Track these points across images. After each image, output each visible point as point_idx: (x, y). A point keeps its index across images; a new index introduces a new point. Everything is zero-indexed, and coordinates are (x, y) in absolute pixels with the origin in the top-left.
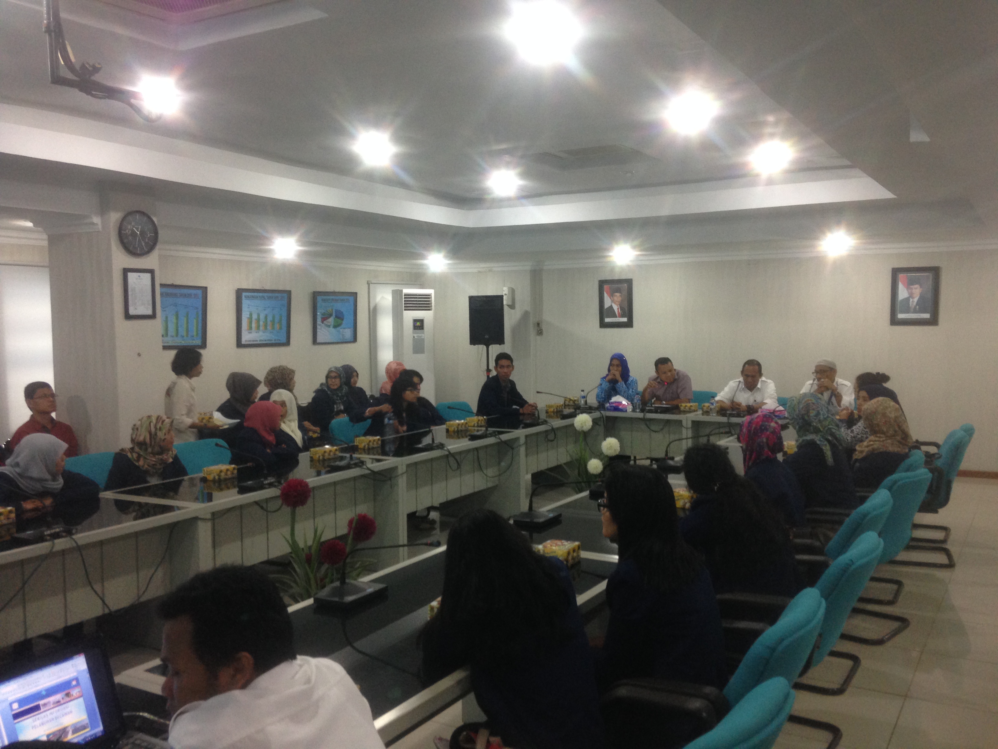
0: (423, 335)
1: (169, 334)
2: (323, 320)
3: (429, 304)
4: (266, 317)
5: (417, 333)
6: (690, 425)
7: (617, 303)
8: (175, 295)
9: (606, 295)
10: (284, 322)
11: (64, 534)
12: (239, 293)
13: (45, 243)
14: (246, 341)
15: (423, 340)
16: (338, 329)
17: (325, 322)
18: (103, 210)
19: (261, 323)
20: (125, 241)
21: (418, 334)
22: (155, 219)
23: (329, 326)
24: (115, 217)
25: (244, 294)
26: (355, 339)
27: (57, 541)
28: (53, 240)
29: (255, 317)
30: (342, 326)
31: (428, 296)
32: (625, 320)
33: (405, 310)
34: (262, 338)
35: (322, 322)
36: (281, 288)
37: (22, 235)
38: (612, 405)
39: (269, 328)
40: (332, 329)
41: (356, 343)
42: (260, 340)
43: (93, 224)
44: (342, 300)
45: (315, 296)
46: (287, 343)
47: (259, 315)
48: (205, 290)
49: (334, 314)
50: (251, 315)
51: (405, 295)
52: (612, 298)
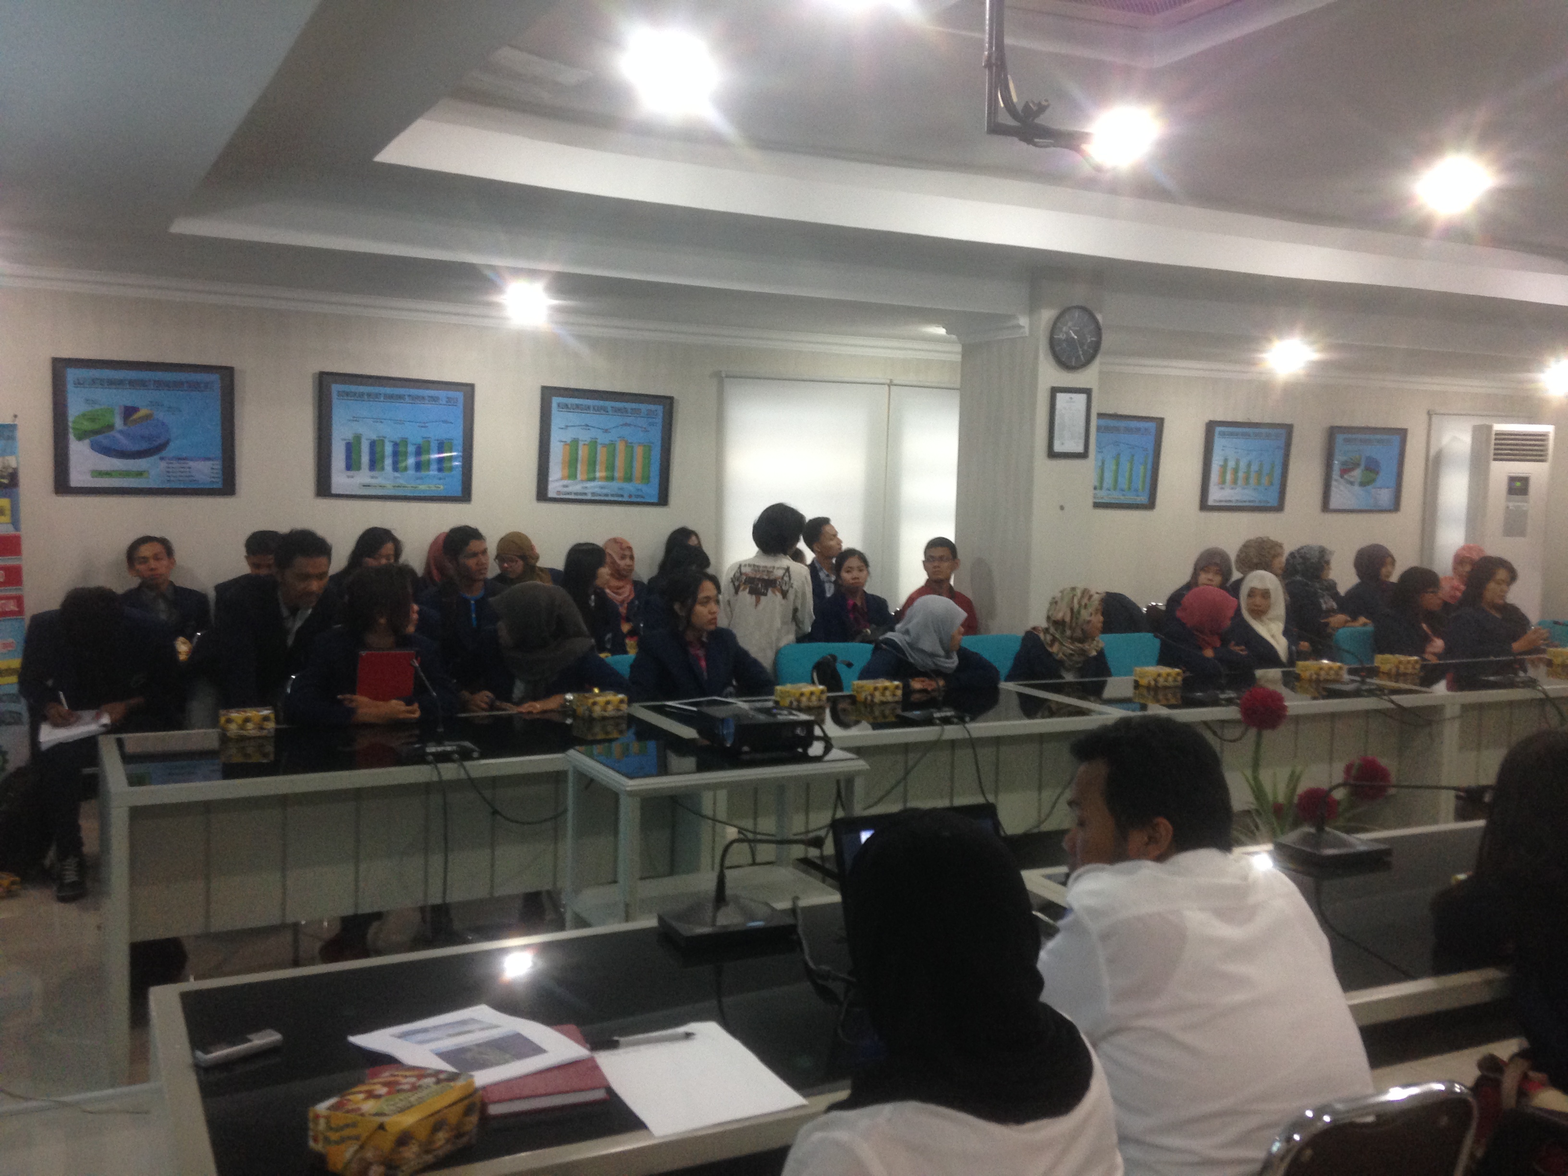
0: (1525, 504)
1: (1105, 485)
2: (1344, 471)
3: (1542, 451)
4: (1249, 465)
8: (1117, 429)
10: (1278, 475)
12: (1211, 427)
13: (958, 358)
14: (1215, 501)
15: (1525, 514)
16: (1369, 487)
17: (1346, 476)
18: (1033, 306)
19: (1241, 474)
20: (1057, 349)
21: (1516, 502)
22: (1099, 317)
23: (1352, 483)
24: (1047, 315)
25: (1218, 429)
26: (1396, 506)
27: (948, 728)
28: (968, 352)
29: (1231, 464)
30: (1378, 483)
31: (1542, 438)
33: (1495, 460)
34: (1238, 498)
35: (1342, 477)
36: (1278, 421)
37: (932, 346)
39: (1253, 481)
40: (1356, 488)
41: (1399, 513)
42: (1237, 501)
43: (1020, 327)
44: (1379, 441)
45: (1333, 432)
46: (1279, 507)
47: (1238, 462)
48: (1160, 422)
49: (1362, 467)
50: (1226, 460)
51: (1496, 434)
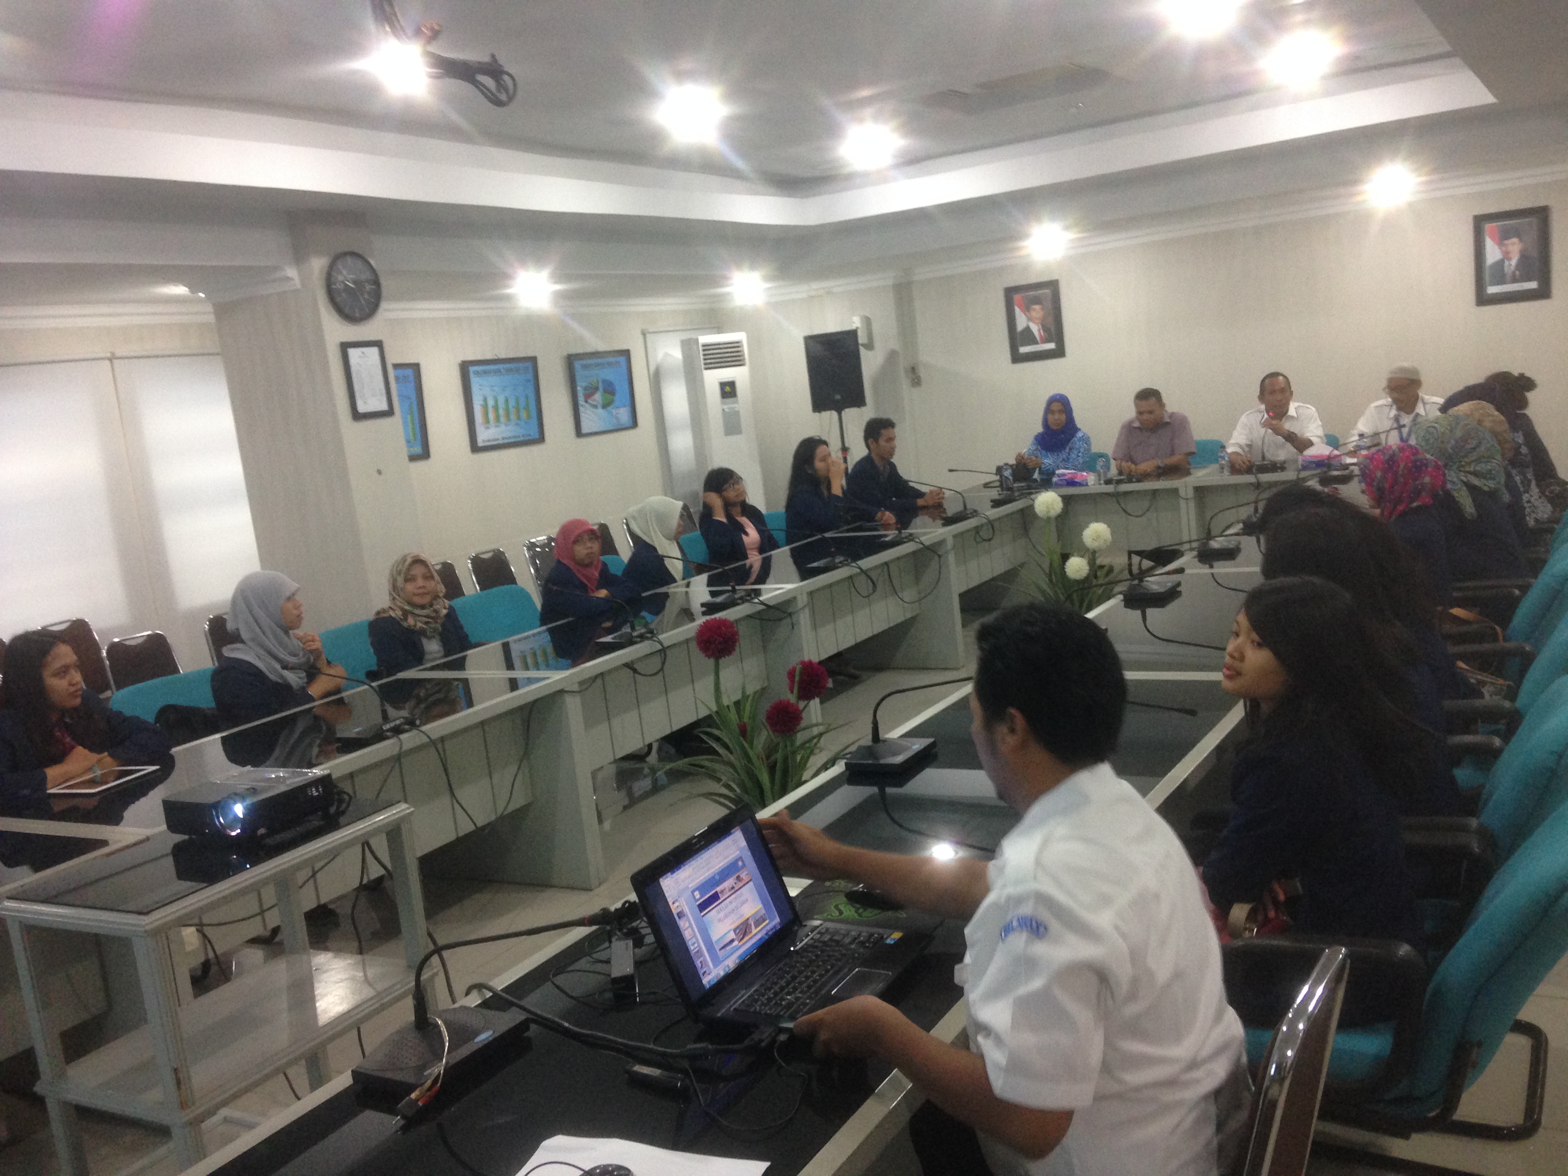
0: (736, 405)
2: (587, 397)
3: (739, 356)
4: (507, 401)
5: (728, 403)
6: (1191, 493)
7: (1037, 321)
9: (1017, 310)
10: (533, 407)
11: (407, 727)
12: (465, 367)
13: (211, 318)
14: (484, 441)
15: (737, 413)
16: (609, 408)
17: (589, 401)
18: (299, 256)
19: (501, 412)
20: (338, 300)
21: (729, 405)
22: (372, 262)
23: (595, 407)
24: (318, 264)
25: (472, 369)
26: (634, 423)
27: (403, 736)
28: (223, 311)
29: (491, 403)
30: (617, 403)
31: (737, 345)
32: (1051, 346)
33: (706, 369)
34: (504, 435)
35: (586, 402)
36: (521, 354)
38: (1062, 478)
39: (513, 417)
40: (600, 411)
41: (637, 429)
42: (503, 438)
43: (288, 279)
44: (610, 364)
45: (571, 361)
46: (541, 439)
47: (496, 401)
48: (416, 367)
49: (601, 389)
50: (485, 400)
51: (703, 346)
52: (1027, 313)
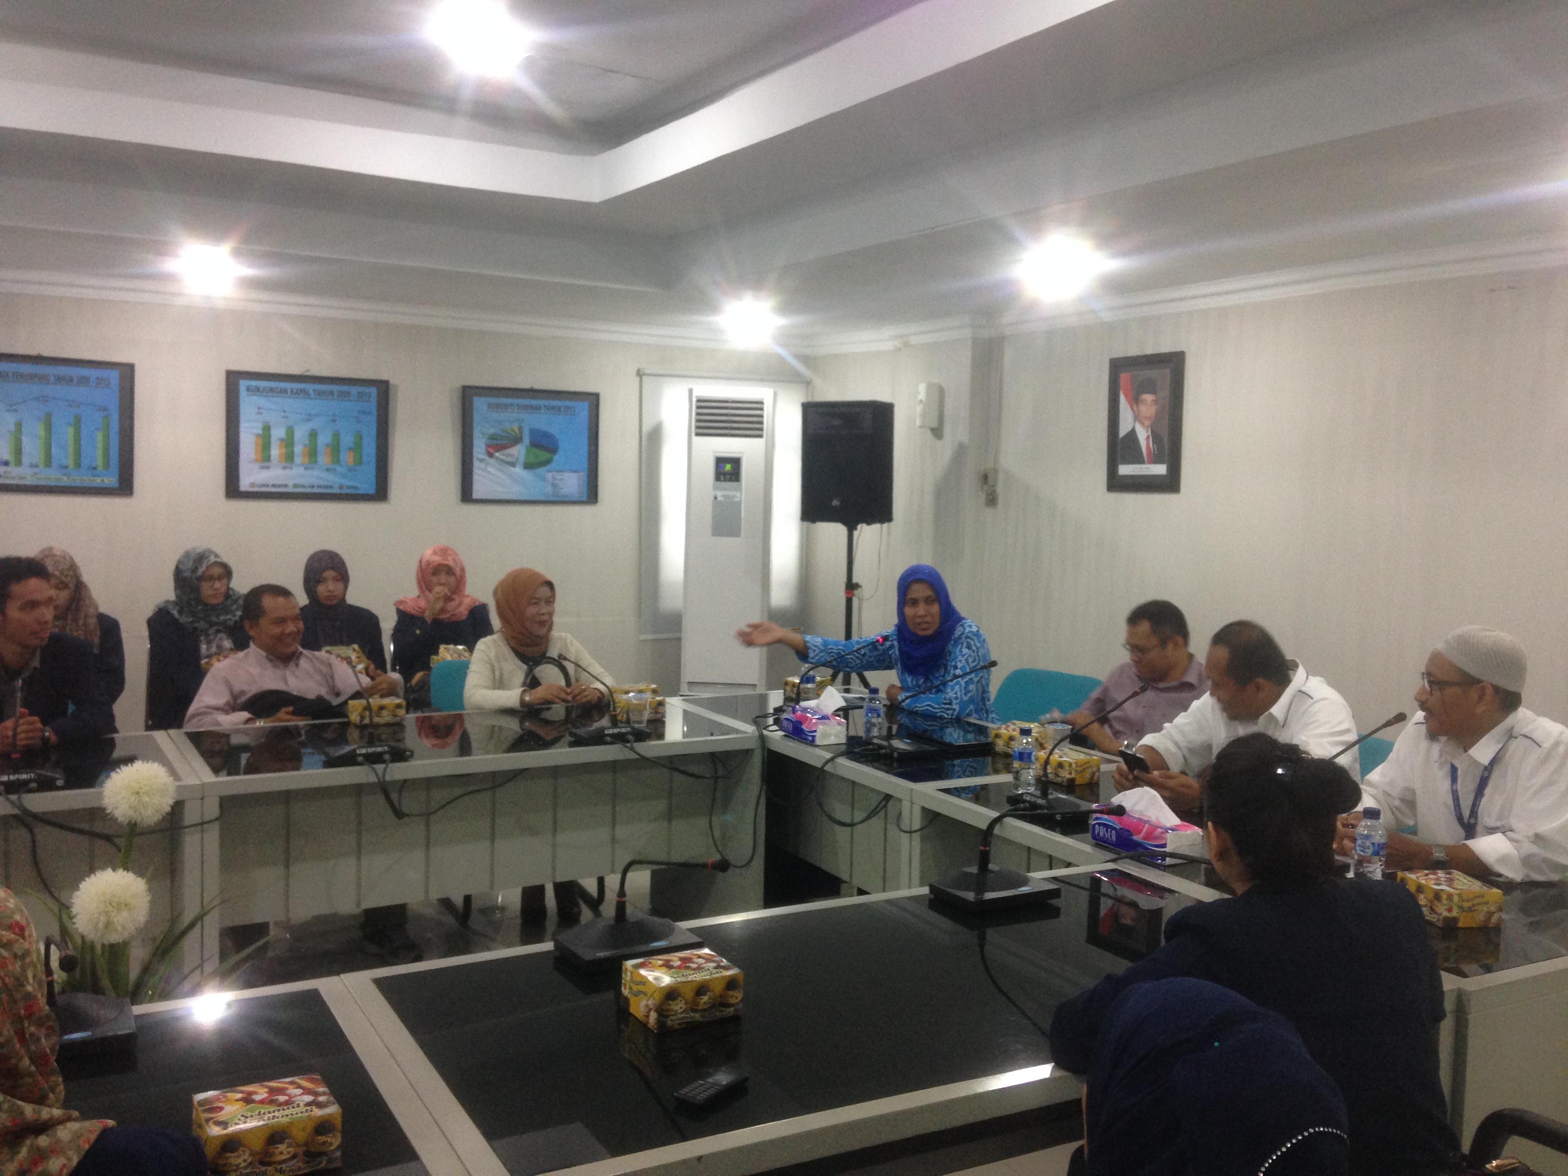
0: (738, 494)
1: (25, 460)
2: (495, 449)
3: (757, 423)
4: (313, 435)
5: (726, 489)
7: (1146, 423)
8: (43, 379)
9: (1122, 398)
10: (370, 449)
12: (233, 379)
14: (252, 485)
15: (738, 505)
16: (541, 471)
17: (498, 455)
23: (509, 464)
25: (243, 384)
26: (592, 495)
29: (277, 433)
30: (553, 465)
31: (758, 405)
32: (1160, 469)
33: (697, 434)
34: (301, 481)
35: (491, 455)
36: (357, 374)
39: (323, 458)
40: (518, 470)
41: (600, 505)
42: (295, 486)
44: (553, 409)
45: (468, 395)
46: (381, 493)
47: (290, 431)
48: (127, 372)
49: (527, 440)
50: (267, 428)
51: (698, 401)
52: (1135, 407)
